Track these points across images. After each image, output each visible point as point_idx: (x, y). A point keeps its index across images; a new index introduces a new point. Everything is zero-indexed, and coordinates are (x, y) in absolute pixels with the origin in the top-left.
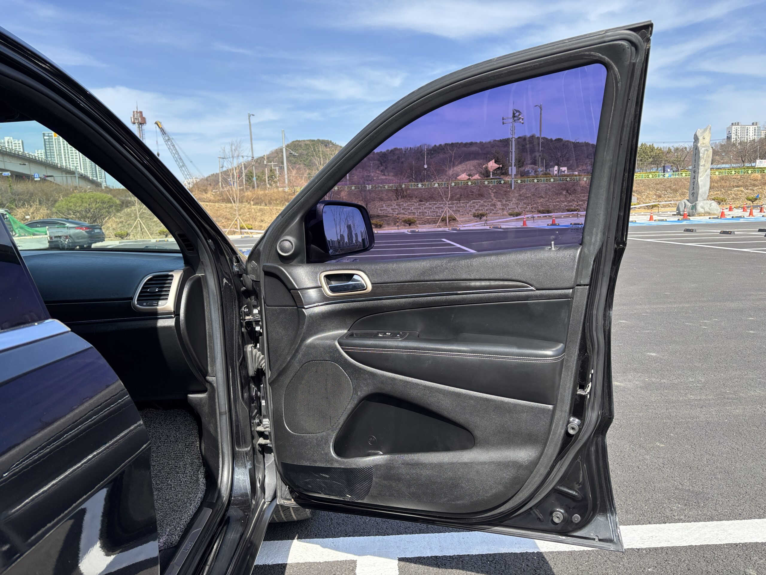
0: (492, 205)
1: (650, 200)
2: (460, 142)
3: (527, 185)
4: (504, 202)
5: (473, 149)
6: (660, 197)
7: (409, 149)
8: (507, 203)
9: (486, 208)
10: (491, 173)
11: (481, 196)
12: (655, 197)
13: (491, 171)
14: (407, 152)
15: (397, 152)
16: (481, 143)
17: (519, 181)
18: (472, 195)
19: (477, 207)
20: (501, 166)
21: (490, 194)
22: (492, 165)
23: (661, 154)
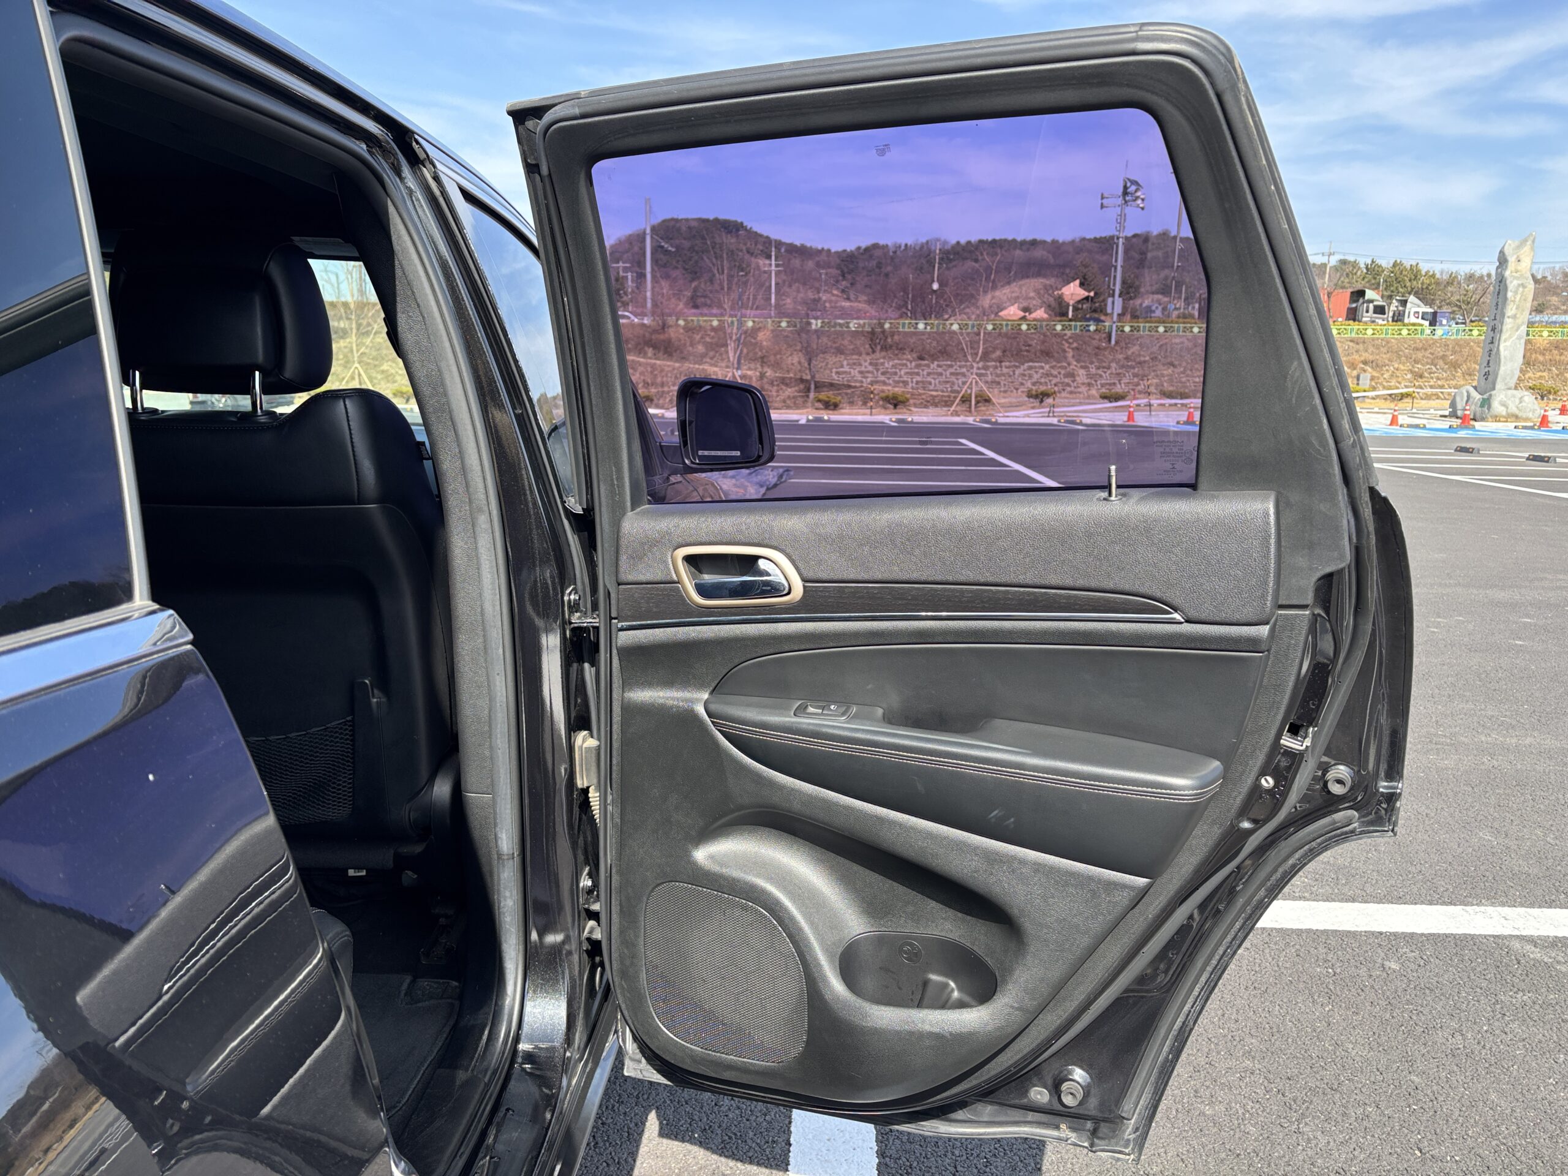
0: (1066, 376)
1: (1400, 383)
2: (1010, 238)
3: (1142, 337)
4: (1093, 371)
5: (1038, 253)
6: (1421, 376)
7: (903, 247)
8: (1100, 372)
9: (1054, 381)
10: (1071, 308)
11: (1047, 354)
12: (1409, 376)
13: (1071, 302)
14: (898, 253)
15: (877, 253)
16: (1054, 242)
17: (1127, 329)
18: (1028, 351)
19: (1036, 377)
20: (1092, 294)
21: (1064, 351)
22: (1073, 291)
23: (1434, 286)
